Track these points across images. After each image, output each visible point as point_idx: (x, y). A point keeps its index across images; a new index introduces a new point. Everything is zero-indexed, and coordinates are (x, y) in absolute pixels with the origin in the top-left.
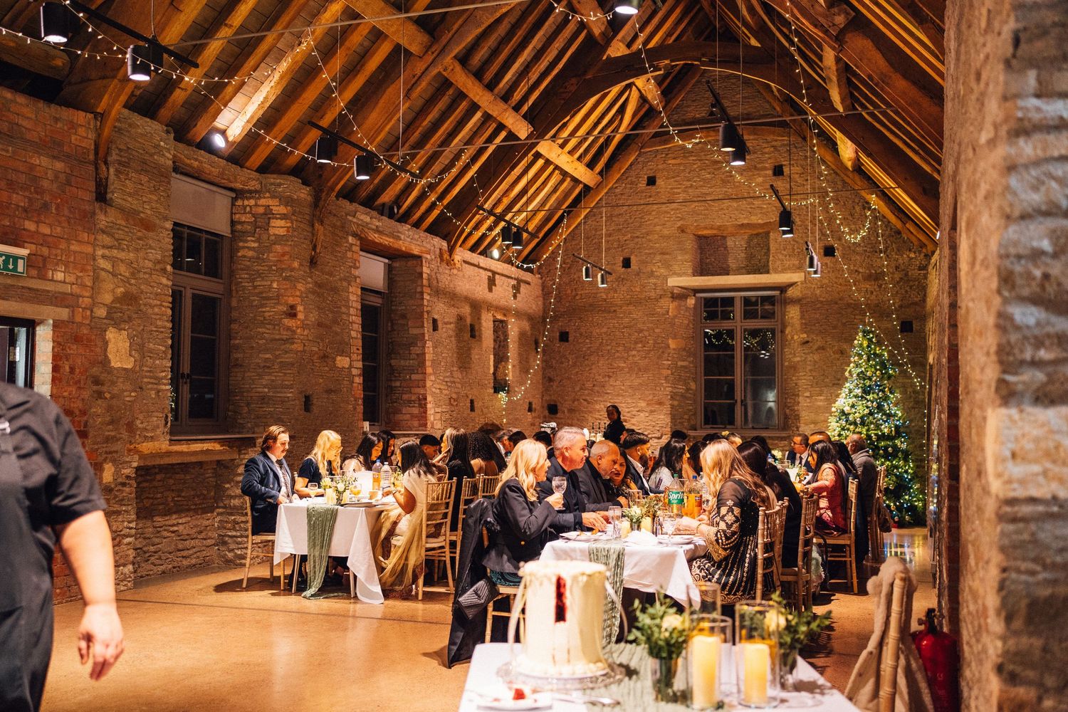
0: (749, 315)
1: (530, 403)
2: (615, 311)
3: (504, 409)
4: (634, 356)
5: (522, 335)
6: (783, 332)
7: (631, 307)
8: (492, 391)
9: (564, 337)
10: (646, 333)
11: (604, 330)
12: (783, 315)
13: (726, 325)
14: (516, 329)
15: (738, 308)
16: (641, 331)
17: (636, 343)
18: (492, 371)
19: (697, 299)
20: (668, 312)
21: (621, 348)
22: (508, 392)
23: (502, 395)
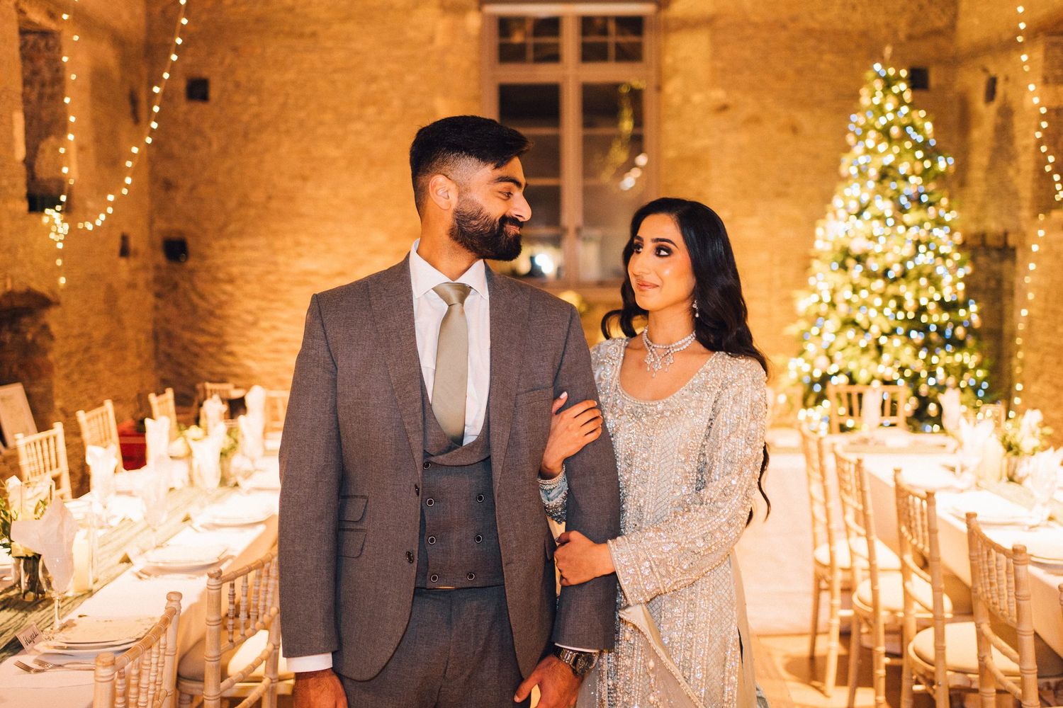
0: (591, 53)
1: (125, 239)
2: (314, 34)
3: (61, 254)
4: (358, 133)
5: (99, 77)
6: (659, 88)
7: (351, 27)
8: (24, 206)
9: (198, 90)
10: (386, 84)
11: (290, 75)
12: (660, 54)
13: (543, 74)
14: (84, 60)
15: (570, 41)
16: (373, 79)
17: (363, 104)
18: (20, 152)
19: (486, 18)
20: (431, 40)
21: (328, 117)
22: (68, 210)
23: (52, 216)
